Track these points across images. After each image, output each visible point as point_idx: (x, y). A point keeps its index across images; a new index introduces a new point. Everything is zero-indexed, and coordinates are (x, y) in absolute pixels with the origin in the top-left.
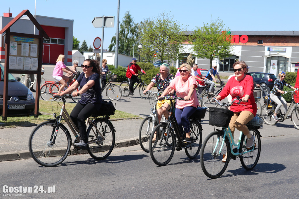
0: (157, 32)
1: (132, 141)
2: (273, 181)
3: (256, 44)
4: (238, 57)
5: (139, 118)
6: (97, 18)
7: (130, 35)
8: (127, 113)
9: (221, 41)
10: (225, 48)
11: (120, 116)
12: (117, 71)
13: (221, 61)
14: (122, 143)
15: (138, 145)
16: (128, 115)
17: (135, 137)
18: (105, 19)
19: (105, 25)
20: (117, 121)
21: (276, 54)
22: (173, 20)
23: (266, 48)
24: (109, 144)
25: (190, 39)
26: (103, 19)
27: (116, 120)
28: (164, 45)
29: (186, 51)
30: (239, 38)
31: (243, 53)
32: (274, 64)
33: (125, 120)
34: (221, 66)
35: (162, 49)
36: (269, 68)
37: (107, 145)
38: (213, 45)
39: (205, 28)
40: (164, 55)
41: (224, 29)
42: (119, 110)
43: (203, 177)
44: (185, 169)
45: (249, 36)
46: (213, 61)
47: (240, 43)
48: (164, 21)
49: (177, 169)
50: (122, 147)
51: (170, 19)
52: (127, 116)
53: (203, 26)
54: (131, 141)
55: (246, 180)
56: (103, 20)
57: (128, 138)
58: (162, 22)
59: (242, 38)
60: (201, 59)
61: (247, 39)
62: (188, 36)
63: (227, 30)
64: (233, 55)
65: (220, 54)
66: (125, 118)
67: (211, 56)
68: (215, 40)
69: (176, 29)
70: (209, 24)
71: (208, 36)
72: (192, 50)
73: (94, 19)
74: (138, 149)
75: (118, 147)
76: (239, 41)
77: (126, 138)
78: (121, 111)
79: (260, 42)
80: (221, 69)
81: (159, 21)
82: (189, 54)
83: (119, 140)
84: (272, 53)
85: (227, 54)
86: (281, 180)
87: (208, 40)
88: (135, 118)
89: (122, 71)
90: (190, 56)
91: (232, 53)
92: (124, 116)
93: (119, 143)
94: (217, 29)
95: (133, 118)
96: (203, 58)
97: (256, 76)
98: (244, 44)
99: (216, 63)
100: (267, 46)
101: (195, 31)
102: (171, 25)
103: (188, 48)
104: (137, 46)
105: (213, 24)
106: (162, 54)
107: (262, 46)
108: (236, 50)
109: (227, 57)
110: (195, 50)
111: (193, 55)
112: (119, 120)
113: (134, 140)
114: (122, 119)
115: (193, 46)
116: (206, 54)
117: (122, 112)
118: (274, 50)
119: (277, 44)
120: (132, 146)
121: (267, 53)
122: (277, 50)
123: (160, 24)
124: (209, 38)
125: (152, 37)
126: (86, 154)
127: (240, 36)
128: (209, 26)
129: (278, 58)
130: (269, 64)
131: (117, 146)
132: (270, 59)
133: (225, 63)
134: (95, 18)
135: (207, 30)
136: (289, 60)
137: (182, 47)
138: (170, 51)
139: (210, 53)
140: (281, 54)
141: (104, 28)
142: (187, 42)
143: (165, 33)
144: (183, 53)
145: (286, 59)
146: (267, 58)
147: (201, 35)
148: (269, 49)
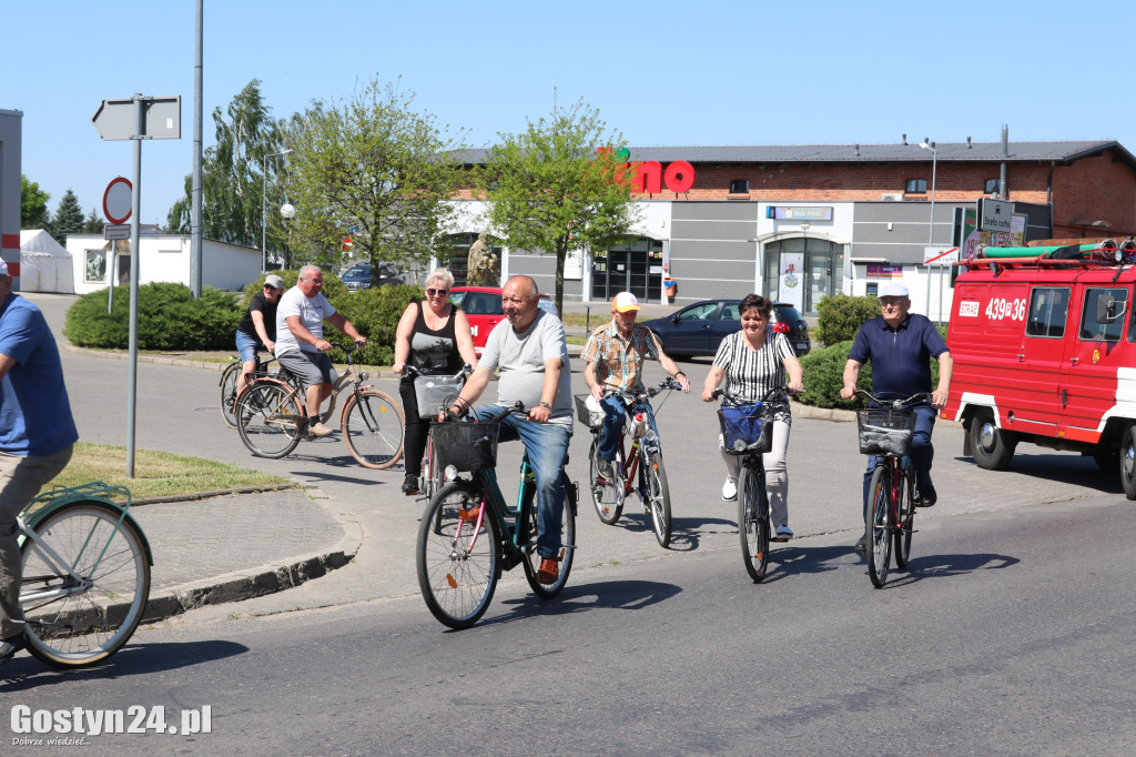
0: (351, 157)
1: (263, 576)
2: (797, 705)
3: (723, 194)
4: (659, 244)
5: (287, 487)
6: (111, 103)
7: (254, 167)
8: (244, 467)
9: (595, 187)
10: (611, 212)
11: (213, 481)
12: (201, 306)
13: (599, 260)
14: (221, 586)
15: (286, 591)
16: (245, 477)
17: (275, 562)
18: (145, 105)
19: (143, 130)
20: (203, 500)
21: (796, 230)
22: (412, 109)
23: (762, 209)
24: (170, 595)
25: (477, 180)
26: (136, 107)
27: (200, 498)
28: (382, 203)
29: (465, 224)
30: (662, 174)
31: (677, 229)
32: (791, 269)
33: (233, 493)
34: (597, 277)
35: (372, 219)
36: (773, 282)
37: (165, 595)
38: (566, 200)
39: (533, 136)
40: (382, 243)
41: (603, 140)
42: (210, 460)
43: (539, 703)
44: (469, 675)
45: (697, 165)
46: (568, 261)
47: (668, 193)
48: (379, 112)
49: (439, 678)
50: (224, 600)
51: (399, 106)
52: (243, 482)
53: (525, 131)
54: (257, 578)
55: (698, 705)
56: (135, 109)
57: (246, 567)
58: (370, 115)
59: (671, 173)
60: (521, 255)
61: (689, 176)
62: (468, 167)
63: (616, 144)
64: (643, 239)
65: (592, 234)
66: (233, 488)
67: (559, 241)
68: (573, 181)
69: (425, 141)
70: (550, 123)
71: (545, 170)
72: (488, 221)
73: (102, 108)
74: (287, 607)
75: (206, 602)
76: (663, 186)
77: (241, 567)
78: (220, 461)
79: (739, 186)
80: (598, 292)
81: (360, 113)
82: (475, 236)
83: (210, 576)
84: (782, 228)
85: (618, 233)
86: (826, 701)
87: (547, 181)
88: (275, 486)
89: (221, 305)
90: (478, 244)
91: (636, 229)
92: (232, 481)
93: (211, 585)
94: (577, 139)
95: (267, 486)
96: (529, 250)
97: (728, 313)
98: (682, 197)
99: (578, 265)
100: (763, 199)
101: (497, 151)
102: (404, 128)
103: (470, 214)
104: (276, 212)
105: (563, 123)
106: (374, 238)
107: (746, 201)
108: (651, 217)
109: (620, 246)
110: (497, 220)
111: (490, 239)
112: (212, 499)
113: (271, 575)
114: (223, 494)
115: (491, 206)
116: (541, 237)
117: (222, 465)
118: (789, 214)
119: (801, 193)
120: (265, 598)
121: (765, 228)
122: (802, 215)
123: (363, 123)
124: (548, 176)
125: (336, 174)
126: (82, 637)
127: (665, 165)
128: (547, 129)
129: (806, 245)
130: (774, 270)
131: (204, 598)
132: (775, 248)
133: (612, 267)
134: (106, 104)
135: (541, 145)
136: (847, 250)
137: (449, 210)
138: (402, 226)
139: (553, 233)
140: (816, 231)
141: (140, 141)
142: (466, 193)
143: (381, 159)
144: (454, 232)
145: (834, 248)
146: (767, 245)
147: (520, 165)
148: (772, 213)
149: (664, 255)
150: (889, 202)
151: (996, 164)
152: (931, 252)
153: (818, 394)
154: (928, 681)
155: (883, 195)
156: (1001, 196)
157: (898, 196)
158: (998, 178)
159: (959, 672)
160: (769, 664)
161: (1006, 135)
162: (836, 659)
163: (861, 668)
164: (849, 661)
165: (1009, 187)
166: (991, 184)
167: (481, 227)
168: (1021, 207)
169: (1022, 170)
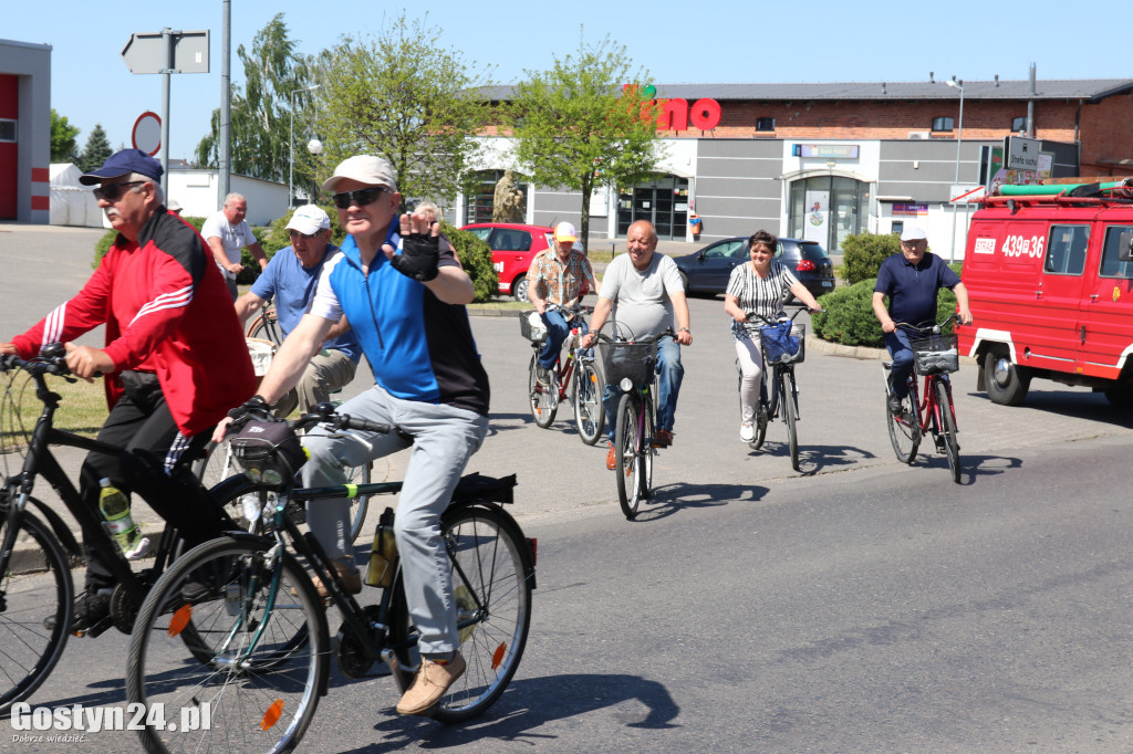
0: (378, 93)
2: (820, 638)
3: (749, 132)
4: (684, 181)
6: (140, 37)
7: (281, 103)
9: (621, 123)
10: (637, 149)
13: (625, 197)
18: (174, 39)
19: (172, 65)
21: (822, 168)
22: (438, 45)
23: (788, 146)
25: (503, 118)
26: (165, 41)
28: (408, 139)
29: (491, 161)
30: (688, 112)
31: (702, 167)
32: (817, 207)
34: (622, 214)
35: (397, 155)
36: (798, 220)
38: (593, 138)
39: (560, 73)
40: (408, 179)
41: (630, 77)
43: (564, 634)
45: (722, 103)
46: (593, 198)
47: (694, 130)
48: (406, 48)
51: (426, 42)
53: (551, 67)
55: (721, 638)
58: (397, 51)
59: (697, 111)
60: (547, 191)
61: (715, 113)
62: (495, 103)
63: (642, 81)
64: (668, 176)
65: (619, 170)
67: (585, 178)
68: (599, 117)
69: (452, 77)
70: (576, 60)
71: (571, 106)
72: (514, 158)
73: (131, 42)
76: (689, 123)
79: (765, 124)
81: (387, 49)
82: (501, 173)
84: (808, 166)
85: (644, 171)
86: (848, 635)
87: (573, 117)
90: (505, 181)
91: (662, 166)
94: (603, 77)
96: (555, 186)
98: (708, 134)
99: (604, 202)
100: (789, 137)
101: (523, 88)
102: (430, 64)
103: (496, 150)
104: (303, 147)
105: (590, 60)
106: (401, 174)
107: (773, 139)
108: (677, 155)
109: (646, 184)
110: (523, 156)
111: (516, 176)
115: (517, 142)
116: (567, 173)
118: (814, 152)
119: (827, 131)
121: (791, 166)
122: (827, 153)
123: (390, 59)
124: (574, 113)
125: (363, 110)
127: (691, 103)
128: (573, 66)
129: (832, 183)
130: (799, 208)
132: (801, 185)
133: (638, 205)
134: (135, 38)
135: (567, 82)
136: (873, 188)
137: (476, 146)
138: (429, 162)
139: (579, 169)
140: (842, 169)
141: (169, 75)
142: (492, 129)
143: (408, 95)
144: (480, 168)
145: (860, 187)
146: (793, 183)
147: (546, 102)
148: (798, 151)
149: (690, 192)
150: (916, 140)
151: (1023, 103)
152: (957, 191)
153: (843, 332)
154: (950, 615)
155: (909, 133)
156: (1028, 134)
157: (924, 134)
158: (1025, 116)
159: (981, 606)
160: (792, 597)
161: (1033, 73)
162: (859, 593)
163: (883, 602)
164: (872, 595)
165: (1036, 125)
166: (1018, 122)
167: (507, 164)
168: (1048, 146)
169: (1049, 109)
